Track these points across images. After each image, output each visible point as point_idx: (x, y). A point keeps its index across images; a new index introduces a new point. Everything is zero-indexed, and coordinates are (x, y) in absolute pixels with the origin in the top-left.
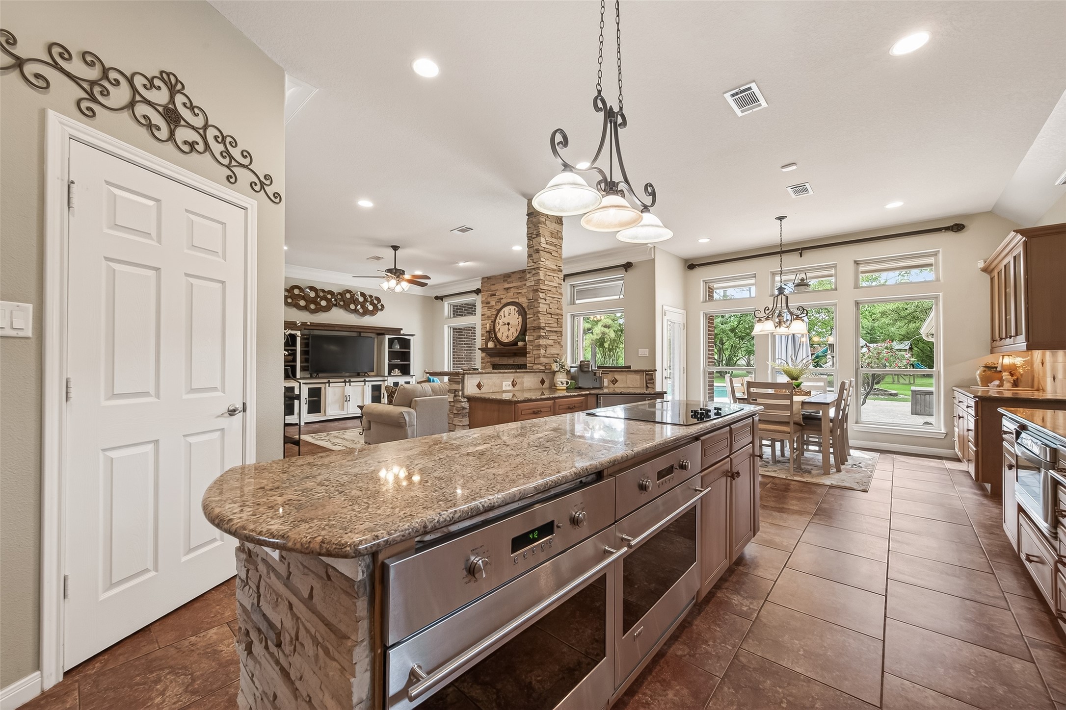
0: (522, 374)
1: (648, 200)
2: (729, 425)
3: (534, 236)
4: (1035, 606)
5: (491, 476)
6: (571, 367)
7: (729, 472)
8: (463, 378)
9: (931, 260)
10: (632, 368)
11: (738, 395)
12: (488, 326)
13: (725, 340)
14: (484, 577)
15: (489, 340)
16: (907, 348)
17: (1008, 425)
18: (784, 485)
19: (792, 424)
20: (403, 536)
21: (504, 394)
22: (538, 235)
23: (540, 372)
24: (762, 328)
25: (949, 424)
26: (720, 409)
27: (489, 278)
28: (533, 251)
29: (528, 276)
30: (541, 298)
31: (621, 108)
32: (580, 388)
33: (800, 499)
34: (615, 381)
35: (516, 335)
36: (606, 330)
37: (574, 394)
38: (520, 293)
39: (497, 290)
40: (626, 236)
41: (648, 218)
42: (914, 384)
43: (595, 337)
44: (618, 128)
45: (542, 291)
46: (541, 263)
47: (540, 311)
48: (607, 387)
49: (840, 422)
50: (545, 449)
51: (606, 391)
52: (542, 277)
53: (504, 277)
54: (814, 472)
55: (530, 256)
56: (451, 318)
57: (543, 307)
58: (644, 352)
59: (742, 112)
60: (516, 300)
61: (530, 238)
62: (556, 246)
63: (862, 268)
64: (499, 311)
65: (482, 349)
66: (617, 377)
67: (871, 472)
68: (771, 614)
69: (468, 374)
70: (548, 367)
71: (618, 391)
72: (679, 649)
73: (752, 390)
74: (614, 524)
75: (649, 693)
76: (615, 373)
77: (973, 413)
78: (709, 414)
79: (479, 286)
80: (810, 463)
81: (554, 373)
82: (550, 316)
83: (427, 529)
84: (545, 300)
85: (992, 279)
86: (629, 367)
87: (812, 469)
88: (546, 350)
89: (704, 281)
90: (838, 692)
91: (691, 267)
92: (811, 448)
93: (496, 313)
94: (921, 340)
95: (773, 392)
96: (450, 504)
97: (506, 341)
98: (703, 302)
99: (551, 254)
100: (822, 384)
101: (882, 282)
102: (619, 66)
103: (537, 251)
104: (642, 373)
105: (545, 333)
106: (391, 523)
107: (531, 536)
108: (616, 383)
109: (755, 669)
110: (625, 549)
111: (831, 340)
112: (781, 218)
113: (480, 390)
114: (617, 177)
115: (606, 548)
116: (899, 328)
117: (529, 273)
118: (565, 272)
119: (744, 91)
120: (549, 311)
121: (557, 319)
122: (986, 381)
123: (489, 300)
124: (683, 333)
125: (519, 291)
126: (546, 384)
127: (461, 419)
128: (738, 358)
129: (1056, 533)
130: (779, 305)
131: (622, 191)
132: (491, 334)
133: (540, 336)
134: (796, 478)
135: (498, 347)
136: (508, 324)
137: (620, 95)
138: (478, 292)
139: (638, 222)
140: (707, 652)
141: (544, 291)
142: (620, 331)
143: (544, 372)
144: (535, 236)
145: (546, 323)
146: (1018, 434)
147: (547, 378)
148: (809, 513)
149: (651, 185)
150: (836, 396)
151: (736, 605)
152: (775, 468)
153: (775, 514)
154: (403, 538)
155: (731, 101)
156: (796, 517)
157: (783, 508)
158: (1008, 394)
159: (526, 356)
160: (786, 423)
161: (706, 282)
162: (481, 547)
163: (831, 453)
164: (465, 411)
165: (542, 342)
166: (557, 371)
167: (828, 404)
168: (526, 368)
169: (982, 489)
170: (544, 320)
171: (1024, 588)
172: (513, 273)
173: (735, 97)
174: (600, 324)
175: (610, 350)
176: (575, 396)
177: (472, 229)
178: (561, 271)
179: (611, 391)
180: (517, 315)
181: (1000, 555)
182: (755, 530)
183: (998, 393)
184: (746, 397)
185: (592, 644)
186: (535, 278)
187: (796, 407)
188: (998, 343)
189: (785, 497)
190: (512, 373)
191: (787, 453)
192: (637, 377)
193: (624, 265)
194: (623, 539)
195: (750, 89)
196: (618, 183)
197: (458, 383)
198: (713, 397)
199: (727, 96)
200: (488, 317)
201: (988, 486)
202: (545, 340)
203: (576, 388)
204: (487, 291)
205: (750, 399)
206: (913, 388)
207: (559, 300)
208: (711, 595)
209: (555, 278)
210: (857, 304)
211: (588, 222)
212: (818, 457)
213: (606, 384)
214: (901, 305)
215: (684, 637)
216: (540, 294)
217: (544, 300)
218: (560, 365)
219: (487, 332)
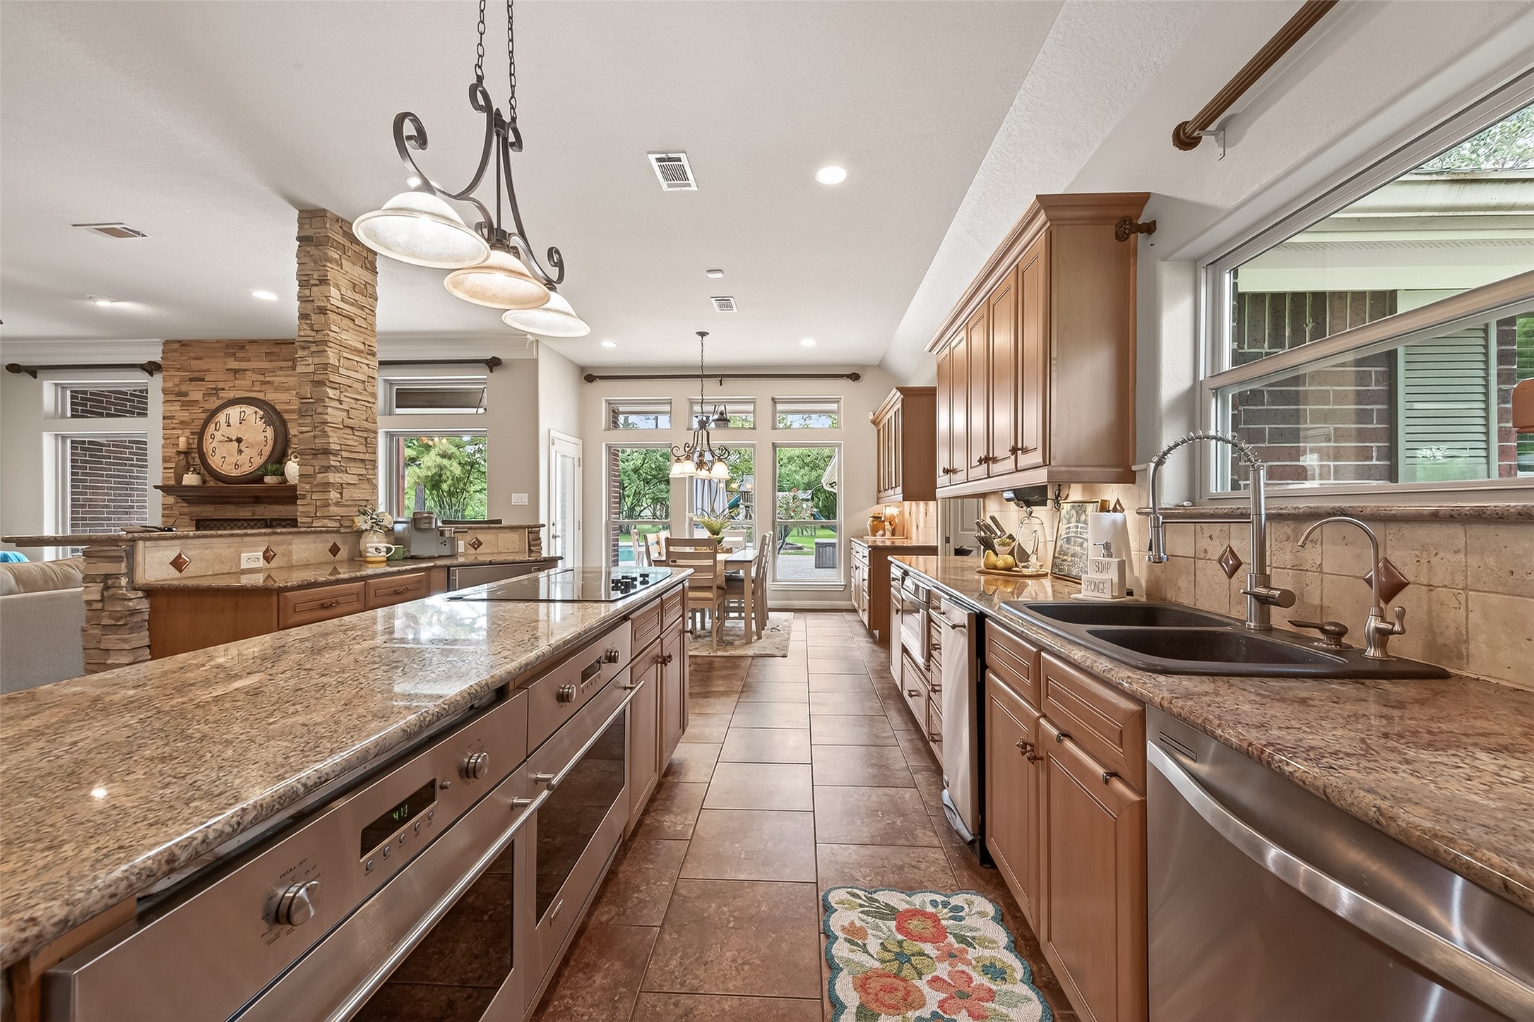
0: (290, 537)
1: (553, 273)
2: (660, 595)
3: (312, 282)
4: (914, 737)
5: (300, 730)
6: (395, 522)
7: (658, 657)
8: (133, 548)
9: (834, 407)
10: (504, 523)
11: (654, 556)
12: (182, 441)
13: (626, 482)
14: (312, 915)
15: (187, 471)
16: (810, 497)
17: (895, 572)
18: (707, 664)
19: (715, 588)
20: (113, 896)
21: (242, 576)
22: (324, 281)
23: (327, 532)
24: (681, 470)
25: (848, 576)
26: (647, 576)
27: (184, 344)
28: (313, 310)
29: (300, 353)
30: (330, 398)
31: (514, 119)
32: (414, 558)
33: (724, 677)
34: (477, 545)
35: (258, 462)
36: (445, 462)
37: (404, 568)
38: (268, 382)
39: (209, 370)
40: (516, 319)
41: (556, 300)
42: (815, 537)
43: (423, 473)
44: (510, 150)
45: (334, 385)
46: (330, 333)
47: (330, 421)
48: (464, 555)
49: (760, 582)
50: (394, 665)
51: (461, 560)
52: (333, 360)
53: (227, 347)
54: (737, 643)
55: (303, 316)
56: (63, 416)
57: (334, 415)
58: (520, 499)
59: (669, 186)
60: (260, 396)
61: (304, 282)
62: (362, 308)
63: (780, 407)
64: (214, 413)
65: (165, 489)
66: (481, 537)
67: (788, 634)
68: (709, 825)
69: (145, 539)
70: (346, 523)
71: (481, 559)
72: (604, 914)
73: (672, 549)
74: (525, 761)
75: (569, 992)
76: (478, 531)
77: (867, 563)
78: (635, 583)
79: (157, 357)
80: (731, 633)
81: (360, 533)
82: (350, 431)
83: (177, 863)
84: (341, 402)
85: (879, 431)
86: (499, 522)
87: (734, 640)
88: (341, 494)
89: (606, 400)
90: (781, 884)
91: (590, 378)
92: (732, 615)
93: (204, 416)
94: (820, 490)
95: (693, 551)
96: (223, 800)
97: (234, 473)
98: (605, 430)
99: (354, 321)
100: (741, 539)
101: (788, 424)
102: (510, 52)
103: (322, 311)
104: (523, 530)
105: (340, 462)
106: (65, 881)
107: (396, 816)
108: (478, 547)
109: (698, 897)
110: (545, 793)
111: (748, 487)
112: (702, 334)
113: (180, 571)
114: (508, 225)
115: (515, 801)
116: (801, 476)
117: (303, 348)
118: (382, 356)
119: (670, 160)
120: (349, 422)
121: (366, 438)
122: (874, 531)
123: (184, 388)
124: (579, 471)
125: (267, 379)
126: (343, 553)
127: (127, 636)
128: (642, 508)
129: (929, 666)
130: (700, 442)
131: (515, 248)
132: (195, 456)
133: (329, 467)
134: (719, 653)
135: (211, 484)
136: (239, 440)
137: (511, 98)
138: (151, 368)
139: (543, 302)
140: (640, 901)
141: (336, 386)
142: (470, 466)
143: (338, 532)
144: (318, 282)
145: (341, 445)
146: (903, 579)
147: (344, 543)
148: (736, 692)
149: (557, 252)
150: (757, 552)
151: (669, 827)
152: (696, 645)
153: (701, 701)
154: (113, 901)
155: (655, 165)
156: (723, 699)
157: (709, 692)
158: (888, 543)
159: (295, 503)
160: (708, 588)
161: (609, 403)
162: (302, 863)
163: (753, 618)
164: (137, 619)
165: (333, 477)
166: (366, 530)
167: (750, 562)
168: (296, 526)
169: (871, 635)
170: (338, 438)
171: (906, 723)
172: (252, 342)
173: (662, 164)
174: (433, 452)
175: (451, 494)
176: (406, 572)
177: (144, 236)
178: (374, 354)
179: (470, 559)
180: (260, 423)
181: (889, 697)
182: (683, 726)
183: (882, 542)
184: (664, 558)
185: (470, 964)
186: (315, 359)
187: (720, 567)
188: (883, 494)
189: (709, 678)
190: (265, 534)
191: (708, 625)
192: (514, 537)
193: (487, 360)
194: (537, 781)
195: (679, 160)
196: (510, 234)
197: (117, 559)
198: (617, 561)
199: (652, 158)
200: (182, 422)
201: (877, 632)
202: (341, 475)
203: (406, 558)
204: (178, 370)
205: (671, 560)
206: (817, 540)
207: (370, 405)
208: (640, 823)
209: (361, 365)
210: (774, 446)
211: (457, 284)
212: (739, 625)
213: (461, 549)
214: (805, 451)
215: (608, 895)
216: (328, 390)
217: (338, 403)
218: (372, 518)
219: (179, 453)
